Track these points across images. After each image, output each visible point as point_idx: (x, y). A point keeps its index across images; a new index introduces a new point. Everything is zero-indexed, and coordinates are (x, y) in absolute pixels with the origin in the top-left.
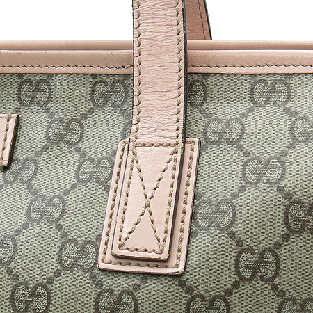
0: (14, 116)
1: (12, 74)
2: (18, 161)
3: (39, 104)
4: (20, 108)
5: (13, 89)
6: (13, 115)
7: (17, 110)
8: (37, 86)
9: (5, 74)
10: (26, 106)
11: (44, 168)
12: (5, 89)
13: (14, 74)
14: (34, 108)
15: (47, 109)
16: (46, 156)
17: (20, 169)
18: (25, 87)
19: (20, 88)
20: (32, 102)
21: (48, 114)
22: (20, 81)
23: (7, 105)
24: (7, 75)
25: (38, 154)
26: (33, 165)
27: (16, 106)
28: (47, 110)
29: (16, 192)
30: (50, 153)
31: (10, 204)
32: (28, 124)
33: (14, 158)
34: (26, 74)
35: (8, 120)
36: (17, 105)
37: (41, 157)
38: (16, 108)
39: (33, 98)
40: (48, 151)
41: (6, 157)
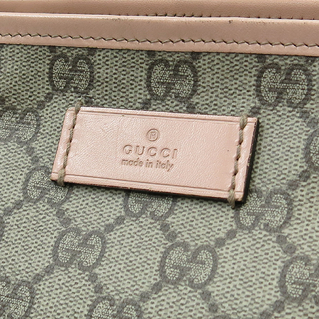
0: (252, 121)
1: (247, 55)
2: (259, 193)
3: (290, 104)
4: (259, 108)
5: (248, 78)
6: (249, 119)
7: (254, 112)
8: (289, 74)
9: (237, 55)
10: (270, 105)
11: (303, 209)
12: (236, 76)
13: (251, 54)
14: (283, 109)
15: (305, 112)
16: (305, 189)
17: (262, 206)
18: (268, 75)
19: (259, 77)
20: (279, 99)
21: (308, 120)
22: (260, 65)
23: (239, 102)
24: (241, 56)
25: (293, 185)
26: (284, 202)
27: (253, 105)
28: (304, 114)
29: (258, 245)
30: (312, 185)
31: (250, 265)
32: (274, 135)
33: (252, 187)
34: (271, 55)
35: (242, 127)
36: (254, 102)
37: (298, 190)
38: (253, 108)
39: (281, 93)
40: (309, 181)
41: (240, 187)
